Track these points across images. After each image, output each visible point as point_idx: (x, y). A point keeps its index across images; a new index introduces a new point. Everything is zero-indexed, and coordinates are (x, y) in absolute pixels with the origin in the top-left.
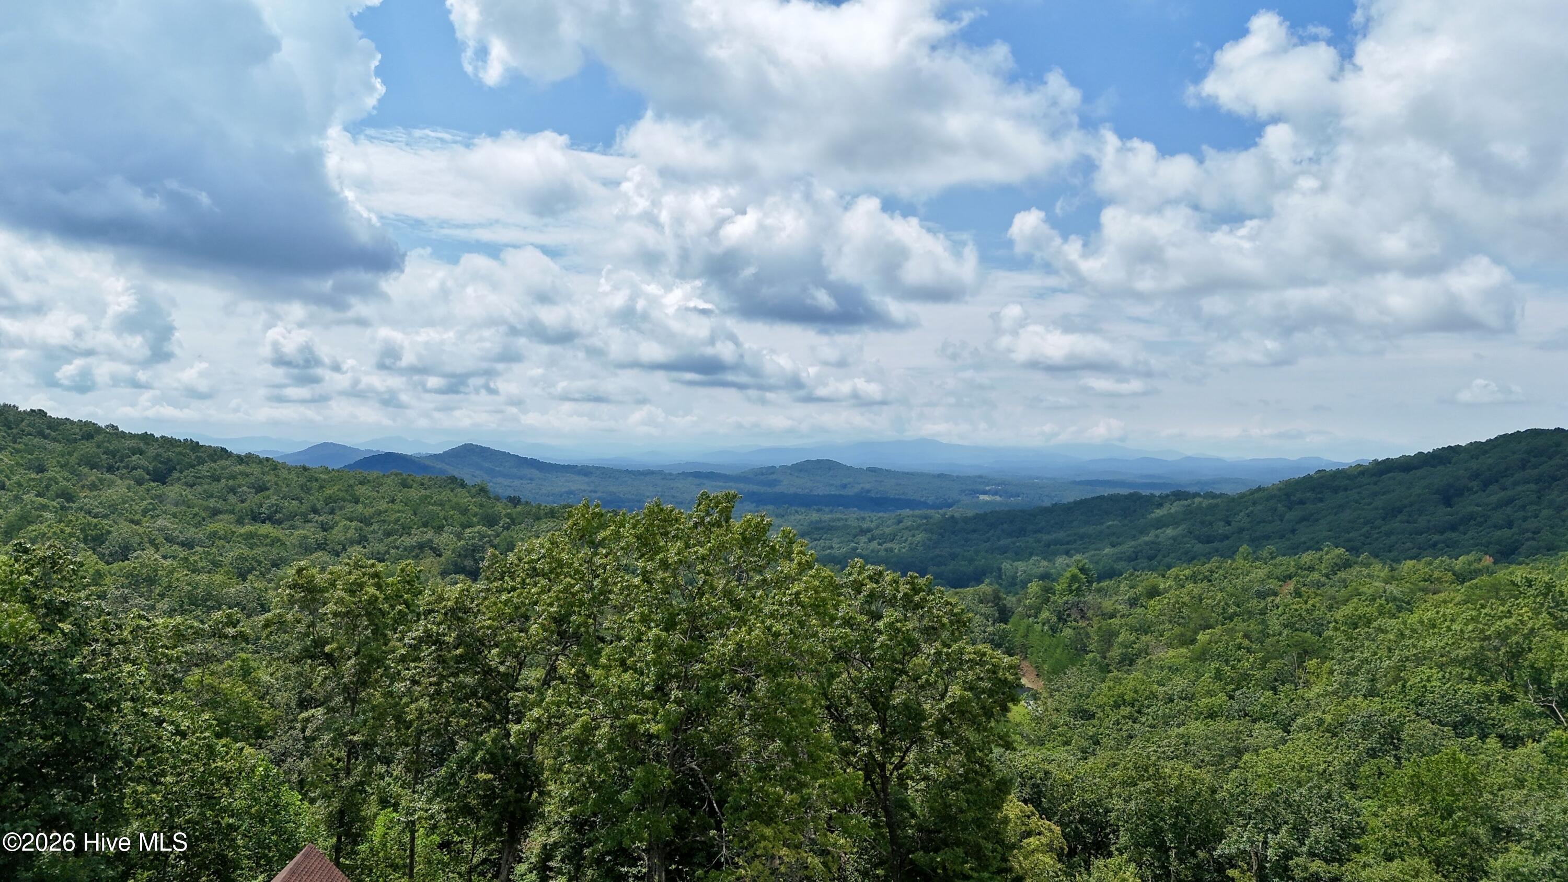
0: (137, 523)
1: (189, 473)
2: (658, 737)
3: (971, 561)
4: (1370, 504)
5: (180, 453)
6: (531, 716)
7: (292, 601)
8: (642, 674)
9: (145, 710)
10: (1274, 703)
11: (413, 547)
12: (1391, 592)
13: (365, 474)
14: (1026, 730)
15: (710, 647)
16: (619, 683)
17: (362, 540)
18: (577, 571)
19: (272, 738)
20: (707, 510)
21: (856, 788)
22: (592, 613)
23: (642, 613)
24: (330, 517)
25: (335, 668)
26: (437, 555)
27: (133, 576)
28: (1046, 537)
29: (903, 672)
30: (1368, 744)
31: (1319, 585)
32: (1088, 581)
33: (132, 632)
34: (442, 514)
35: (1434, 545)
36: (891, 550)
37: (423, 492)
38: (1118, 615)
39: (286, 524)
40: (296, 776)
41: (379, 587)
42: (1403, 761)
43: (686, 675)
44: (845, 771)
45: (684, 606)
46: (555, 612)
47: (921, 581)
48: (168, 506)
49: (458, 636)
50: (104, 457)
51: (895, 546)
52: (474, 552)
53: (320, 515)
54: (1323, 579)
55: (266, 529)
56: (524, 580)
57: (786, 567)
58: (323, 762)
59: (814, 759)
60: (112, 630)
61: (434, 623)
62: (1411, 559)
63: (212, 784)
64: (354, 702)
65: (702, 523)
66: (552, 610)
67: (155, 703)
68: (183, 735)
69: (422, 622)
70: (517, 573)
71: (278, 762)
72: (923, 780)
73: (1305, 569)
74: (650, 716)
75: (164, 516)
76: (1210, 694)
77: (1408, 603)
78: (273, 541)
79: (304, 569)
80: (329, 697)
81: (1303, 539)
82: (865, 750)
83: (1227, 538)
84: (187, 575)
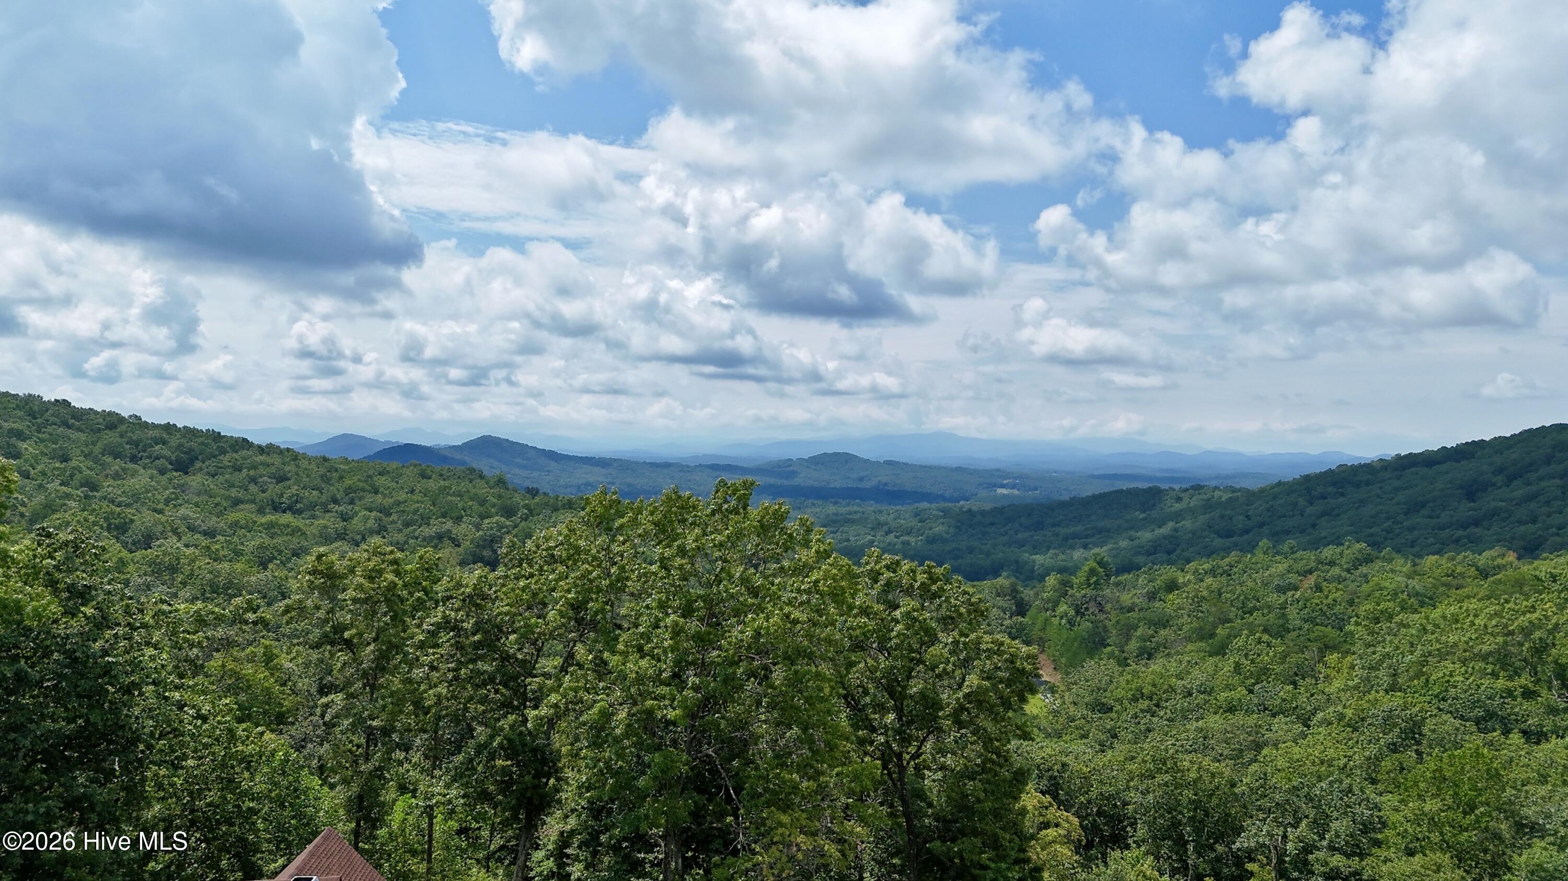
0: (160, 512)
1: (211, 464)
2: (674, 724)
3: (988, 554)
4: (1392, 499)
5: (202, 443)
6: (549, 702)
7: (312, 587)
8: (659, 660)
9: (167, 694)
10: (1295, 698)
11: (431, 538)
12: (1414, 588)
13: (385, 464)
14: (1044, 723)
15: (727, 634)
16: (636, 668)
17: (381, 530)
18: (595, 558)
19: (293, 724)
20: (725, 498)
21: (874, 777)
22: (610, 599)
23: (660, 599)
24: (350, 507)
25: (354, 654)
26: (456, 545)
27: (156, 565)
28: (1063, 531)
29: (920, 661)
30: (1389, 738)
31: (1340, 580)
32: (1106, 575)
33: (153, 617)
34: (460, 505)
35: (1457, 541)
36: (908, 543)
37: (442, 483)
38: (1136, 609)
39: (307, 514)
40: (316, 761)
41: (398, 573)
42: (1424, 756)
43: (703, 663)
44: (863, 761)
45: (702, 592)
46: (573, 598)
47: (939, 571)
48: (191, 495)
49: (476, 623)
50: (128, 447)
51: (912, 540)
52: (492, 542)
53: (340, 505)
54: (1344, 574)
55: (287, 518)
56: (541, 567)
57: (805, 555)
58: (342, 748)
59: (831, 747)
60: (134, 614)
61: (452, 610)
62: (1433, 554)
63: (233, 767)
64: (373, 688)
65: (719, 510)
66: (569, 596)
67: (177, 688)
68: (205, 719)
69: (441, 609)
70: (535, 560)
71: (299, 748)
72: (940, 769)
73: (1326, 564)
74: (667, 702)
75: (186, 505)
76: (1229, 688)
77: (1431, 598)
78: (294, 531)
79: (323, 555)
80: (348, 683)
81: (1323, 535)
82: (882, 739)
83: (1247, 532)
84: (208, 563)
